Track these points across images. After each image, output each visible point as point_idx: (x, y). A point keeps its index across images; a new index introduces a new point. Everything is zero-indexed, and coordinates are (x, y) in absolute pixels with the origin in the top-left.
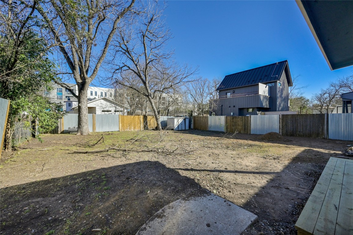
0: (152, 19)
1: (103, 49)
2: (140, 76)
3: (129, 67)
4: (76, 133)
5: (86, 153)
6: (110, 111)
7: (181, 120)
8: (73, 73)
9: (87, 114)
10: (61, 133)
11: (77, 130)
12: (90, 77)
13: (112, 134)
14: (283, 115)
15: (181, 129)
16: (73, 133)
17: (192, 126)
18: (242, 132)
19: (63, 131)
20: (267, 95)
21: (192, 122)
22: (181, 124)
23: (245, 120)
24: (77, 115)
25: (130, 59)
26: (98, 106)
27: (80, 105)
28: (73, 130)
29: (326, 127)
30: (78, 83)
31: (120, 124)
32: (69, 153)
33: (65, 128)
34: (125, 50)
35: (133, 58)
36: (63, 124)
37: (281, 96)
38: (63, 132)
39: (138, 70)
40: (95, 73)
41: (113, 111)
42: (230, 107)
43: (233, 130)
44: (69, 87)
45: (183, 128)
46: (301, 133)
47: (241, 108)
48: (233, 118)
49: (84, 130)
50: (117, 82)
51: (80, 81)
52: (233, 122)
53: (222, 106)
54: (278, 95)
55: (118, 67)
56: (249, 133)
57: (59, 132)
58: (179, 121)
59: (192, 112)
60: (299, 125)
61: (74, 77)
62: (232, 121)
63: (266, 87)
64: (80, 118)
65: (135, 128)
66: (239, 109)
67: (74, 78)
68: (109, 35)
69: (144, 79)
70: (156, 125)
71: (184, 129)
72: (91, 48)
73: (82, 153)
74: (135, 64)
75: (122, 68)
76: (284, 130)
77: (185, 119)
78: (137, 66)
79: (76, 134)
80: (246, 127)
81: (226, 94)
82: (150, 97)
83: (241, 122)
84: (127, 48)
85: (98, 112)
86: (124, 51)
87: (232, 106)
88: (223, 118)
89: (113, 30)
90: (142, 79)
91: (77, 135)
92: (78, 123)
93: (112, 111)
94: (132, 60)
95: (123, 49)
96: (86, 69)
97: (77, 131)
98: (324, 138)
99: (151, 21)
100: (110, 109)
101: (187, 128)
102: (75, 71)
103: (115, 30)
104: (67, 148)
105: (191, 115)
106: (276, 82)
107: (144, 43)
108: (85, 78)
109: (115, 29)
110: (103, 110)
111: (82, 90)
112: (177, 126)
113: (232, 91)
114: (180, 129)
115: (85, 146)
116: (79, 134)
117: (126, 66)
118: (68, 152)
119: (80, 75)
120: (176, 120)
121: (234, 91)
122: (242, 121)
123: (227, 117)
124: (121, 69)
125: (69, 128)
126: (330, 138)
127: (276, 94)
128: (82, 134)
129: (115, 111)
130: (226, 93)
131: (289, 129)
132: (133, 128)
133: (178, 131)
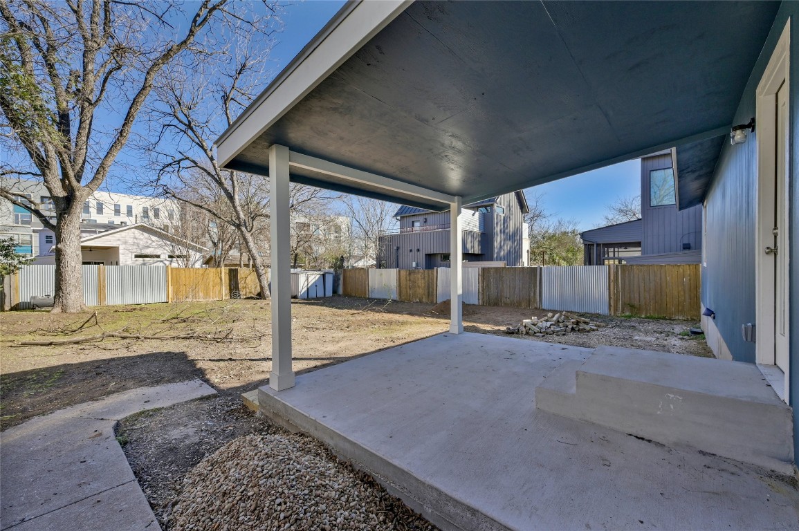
0: (244, 66)
1: (119, 125)
2: (220, 183)
3: (194, 162)
4: (50, 309)
5: (51, 344)
6: (158, 257)
7: (314, 277)
8: (44, 175)
9: (80, 266)
10: (12, 309)
11: (52, 301)
12: (87, 186)
13: (141, 309)
14: (483, 269)
15: (314, 296)
16: (43, 309)
17: (341, 291)
18: (424, 300)
19: (18, 305)
20: (477, 230)
21: (341, 282)
22: (315, 285)
23: (429, 276)
24: (54, 267)
25: (198, 144)
26: (125, 243)
27: (59, 246)
28: (44, 301)
29: (538, 288)
30: (56, 199)
31: (170, 289)
32: (11, 347)
33: (24, 297)
34: (185, 125)
35: (204, 144)
36: (17, 289)
37: (503, 232)
38: (16, 308)
39: (215, 169)
40: (100, 176)
41: (164, 256)
42: (411, 251)
43: (410, 296)
44: (35, 205)
45: (320, 294)
46: (508, 300)
47: (429, 253)
48: (410, 274)
49: (70, 302)
50: (167, 193)
51: (61, 193)
52: (410, 280)
53: (398, 248)
54: (498, 229)
55: (170, 160)
56: (435, 302)
57: (7, 308)
58: (309, 280)
59: (342, 259)
60: (505, 286)
61: (46, 184)
62: (408, 279)
63: (473, 215)
64: (61, 274)
65: (207, 294)
66: (426, 254)
67: (46, 186)
68: (135, 99)
69: (230, 189)
70: (258, 290)
71: (322, 295)
72: (91, 121)
73: (42, 345)
74: (208, 155)
75: (179, 162)
76: (485, 296)
77: (324, 276)
78: (214, 162)
79: (49, 311)
80: (431, 289)
81: (413, 226)
82: (243, 229)
83: (423, 281)
84: (189, 121)
85: (126, 258)
86: (183, 127)
87: (414, 249)
88: (393, 273)
89: (144, 88)
90: (226, 191)
91: (52, 312)
92: (56, 287)
93: (162, 257)
94: (202, 147)
95: (181, 122)
96: (77, 168)
97: (53, 305)
98: (536, 308)
99: (241, 70)
100: (158, 252)
101: (329, 293)
102: (47, 172)
103: (149, 88)
104: (10, 338)
105: (341, 266)
106: (492, 205)
107: (227, 114)
108: (72, 187)
109: (150, 86)
110: (139, 253)
111: (65, 213)
112: (305, 289)
113: (421, 219)
114: (312, 295)
115: (56, 334)
116: (57, 310)
117: (187, 158)
118: (10, 344)
119: (63, 181)
120: (302, 278)
121: (426, 219)
122: (424, 278)
123: (399, 271)
124: (179, 164)
125: (34, 298)
126: (543, 308)
127: (493, 228)
128: (64, 310)
129: (171, 257)
130: (413, 222)
131: (492, 292)
132: (201, 294)
133: (308, 299)
